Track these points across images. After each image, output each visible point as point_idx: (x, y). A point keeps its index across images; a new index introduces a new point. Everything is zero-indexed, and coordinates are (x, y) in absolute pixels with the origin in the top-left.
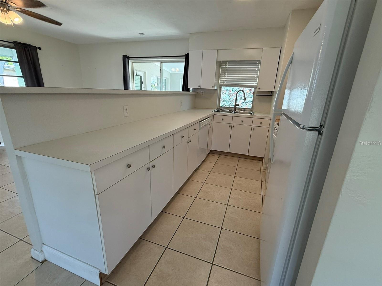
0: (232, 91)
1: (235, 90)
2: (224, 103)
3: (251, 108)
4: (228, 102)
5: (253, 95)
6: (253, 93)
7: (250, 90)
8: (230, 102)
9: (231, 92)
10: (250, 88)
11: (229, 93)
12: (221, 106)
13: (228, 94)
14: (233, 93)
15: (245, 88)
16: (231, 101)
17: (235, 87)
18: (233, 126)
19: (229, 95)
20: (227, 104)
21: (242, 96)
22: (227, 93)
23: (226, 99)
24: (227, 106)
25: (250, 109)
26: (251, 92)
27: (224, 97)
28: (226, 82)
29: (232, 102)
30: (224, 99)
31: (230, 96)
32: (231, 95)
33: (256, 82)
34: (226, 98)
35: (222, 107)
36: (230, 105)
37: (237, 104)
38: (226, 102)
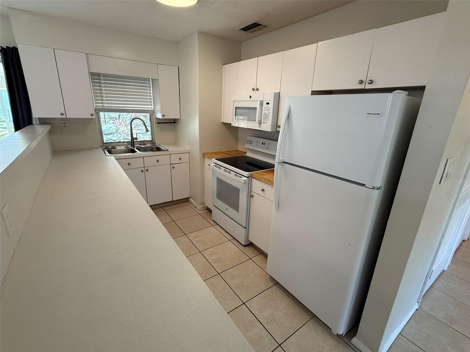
0: (118, 118)
1: (124, 116)
2: (109, 137)
3: (151, 139)
4: (116, 135)
5: (150, 122)
6: (150, 120)
7: (144, 116)
8: (119, 135)
9: (118, 120)
10: (144, 114)
11: (115, 122)
12: (105, 142)
13: (113, 123)
14: (121, 121)
15: (137, 114)
16: (121, 133)
17: (122, 113)
18: (147, 170)
19: (115, 124)
20: (114, 139)
21: (135, 124)
22: (111, 122)
23: (112, 131)
24: (116, 141)
25: (150, 141)
26: (147, 118)
27: (108, 127)
28: (106, 105)
29: (123, 135)
30: (108, 130)
31: (117, 125)
32: (119, 124)
33: (151, 106)
34: (112, 129)
35: (107, 143)
36: (120, 139)
37: (135, 136)
38: (112, 135)
